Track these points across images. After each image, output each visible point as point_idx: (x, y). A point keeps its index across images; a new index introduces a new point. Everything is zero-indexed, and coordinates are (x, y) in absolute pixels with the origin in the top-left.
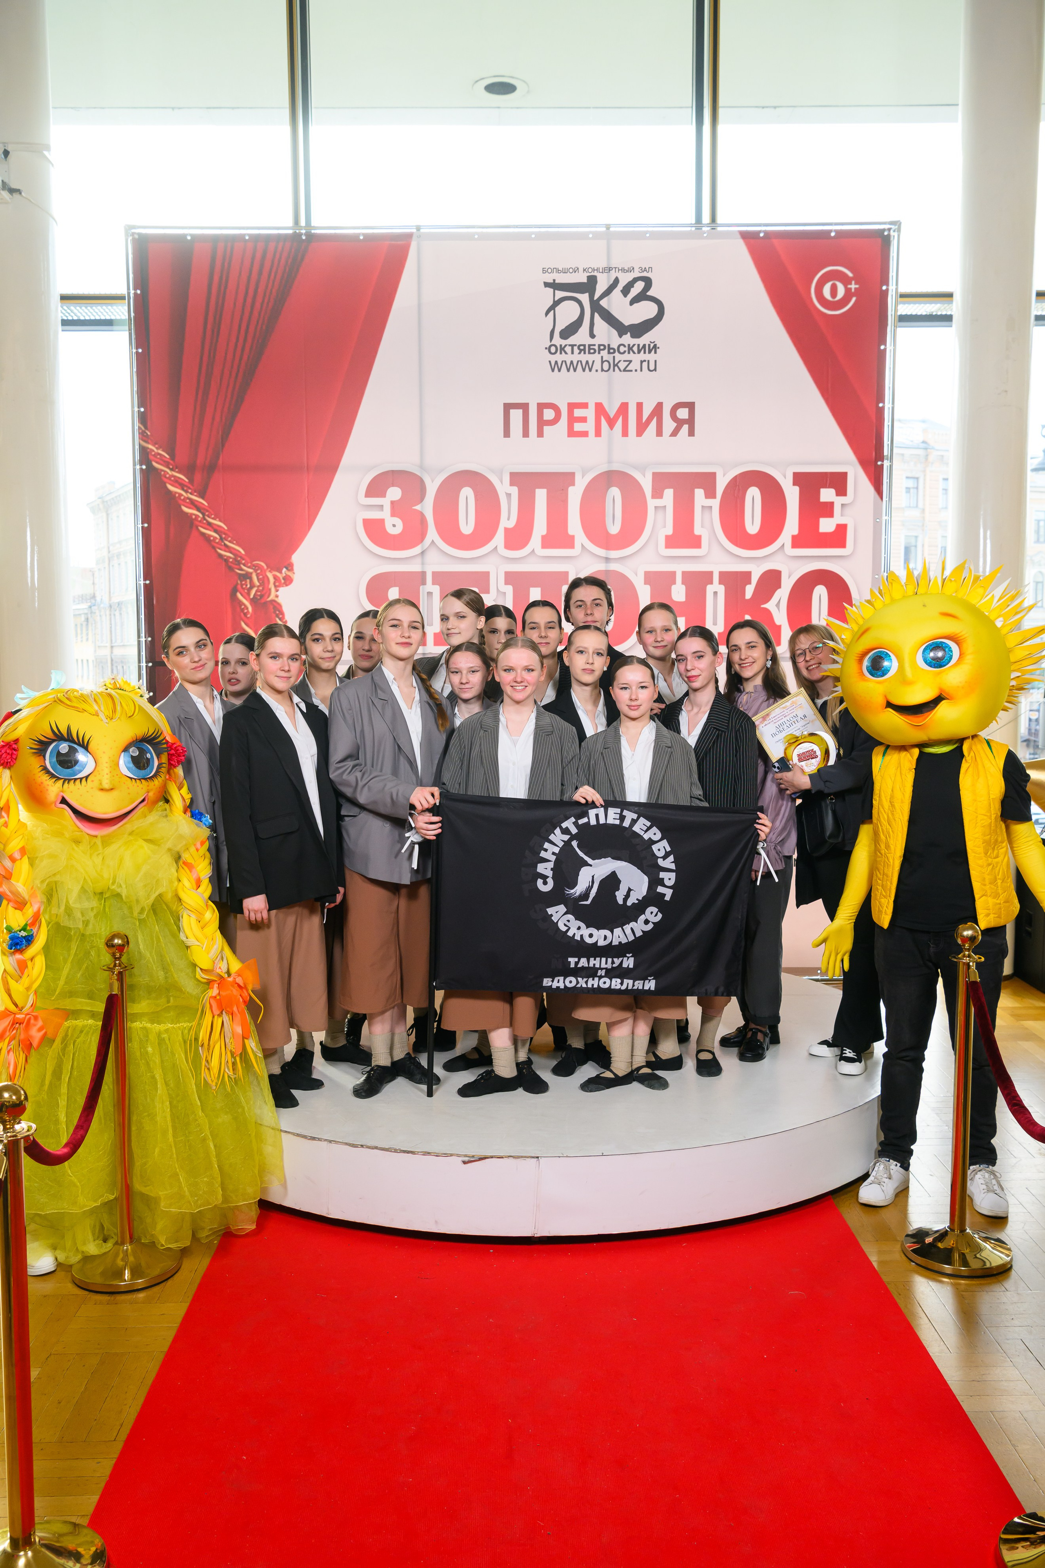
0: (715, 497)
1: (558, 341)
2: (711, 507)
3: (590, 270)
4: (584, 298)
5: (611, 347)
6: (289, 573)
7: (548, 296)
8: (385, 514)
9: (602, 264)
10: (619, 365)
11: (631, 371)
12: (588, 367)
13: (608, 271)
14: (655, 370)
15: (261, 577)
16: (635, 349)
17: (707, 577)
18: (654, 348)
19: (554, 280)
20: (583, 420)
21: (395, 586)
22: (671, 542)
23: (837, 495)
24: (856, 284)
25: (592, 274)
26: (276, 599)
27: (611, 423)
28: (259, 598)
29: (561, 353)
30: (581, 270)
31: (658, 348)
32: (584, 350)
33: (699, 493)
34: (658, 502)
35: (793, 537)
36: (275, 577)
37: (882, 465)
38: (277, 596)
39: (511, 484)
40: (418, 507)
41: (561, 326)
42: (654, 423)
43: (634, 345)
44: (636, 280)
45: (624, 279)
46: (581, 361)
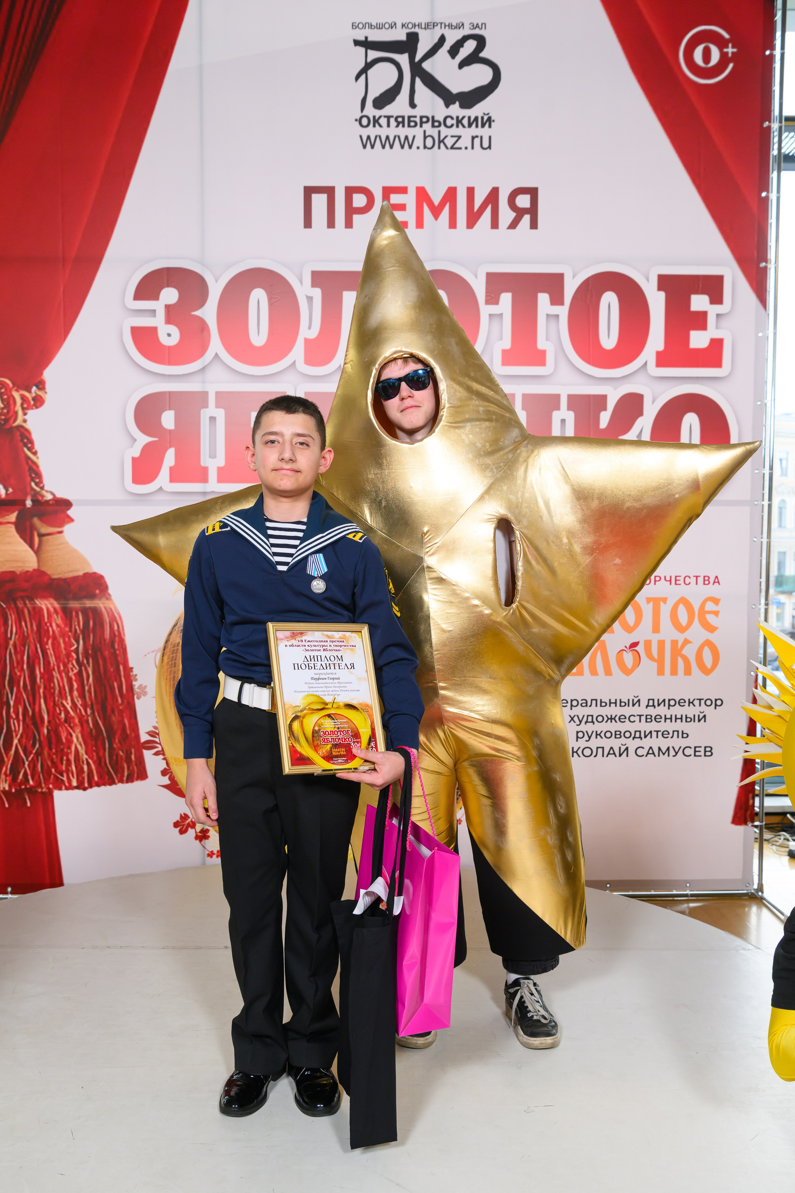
0: (562, 303)
1: (370, 111)
2: (558, 316)
3: (410, 26)
4: (403, 59)
5: (436, 119)
6: (40, 393)
7: (359, 57)
8: (158, 321)
9: (424, 19)
10: (446, 141)
11: (460, 148)
12: (407, 143)
13: (432, 27)
14: (490, 147)
15: (5, 397)
16: (465, 122)
17: (553, 401)
18: (489, 121)
19: (366, 38)
20: (402, 207)
21: (170, 409)
22: (508, 358)
23: (712, 302)
24: (733, 47)
25: (413, 30)
26: (24, 425)
27: (436, 212)
28: (3, 422)
29: (374, 126)
30: (399, 25)
31: (494, 121)
32: (403, 122)
33: (543, 299)
34: (493, 309)
35: (658, 354)
36: (23, 397)
37: (766, 268)
38: (25, 421)
39: (314, 285)
40: (197, 313)
41: (375, 92)
42: (488, 211)
43: (463, 117)
44: (465, 38)
45: (452, 37)
46: (399, 137)
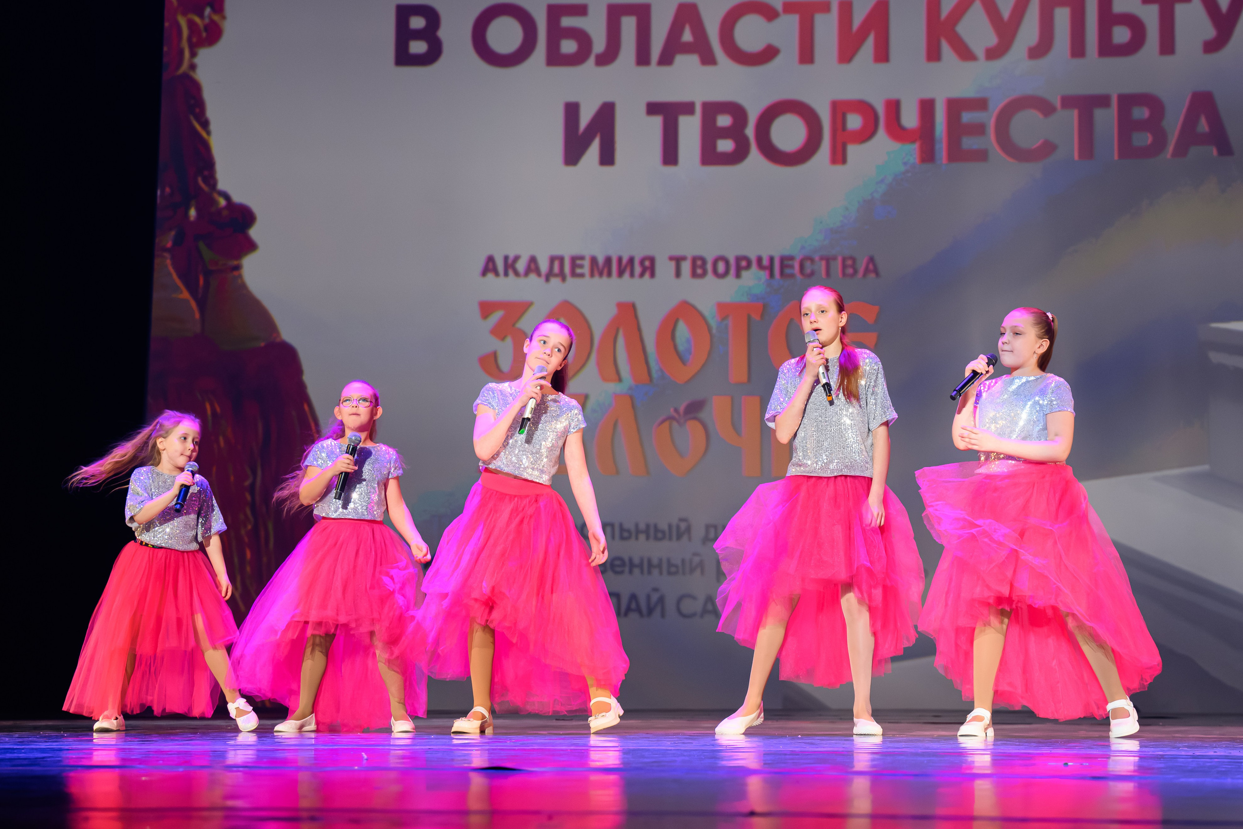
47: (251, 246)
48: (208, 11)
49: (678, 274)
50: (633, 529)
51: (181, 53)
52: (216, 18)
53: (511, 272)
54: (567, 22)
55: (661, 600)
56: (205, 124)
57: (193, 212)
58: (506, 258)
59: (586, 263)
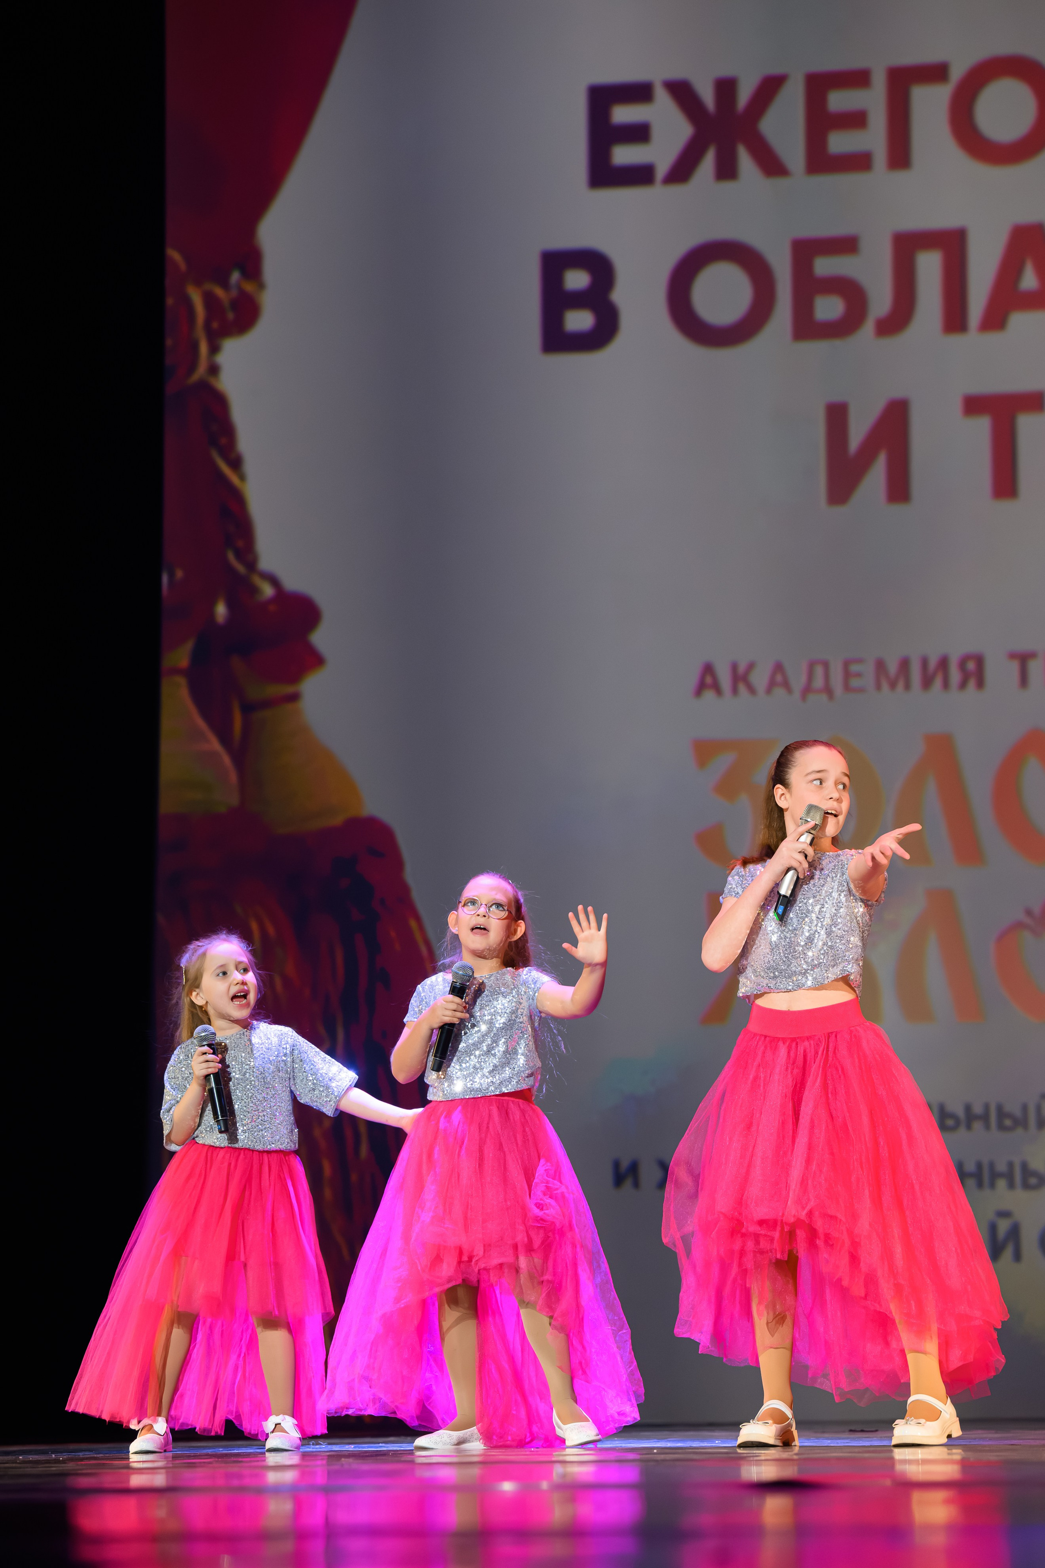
47: (315, 660)
48: (235, 276)
49: (1024, 680)
50: (960, 1113)
51: (195, 347)
52: (249, 287)
53: (742, 688)
54: (824, 266)
55: (1015, 1232)
56: (236, 463)
57: (221, 610)
58: (734, 667)
59: (868, 669)
